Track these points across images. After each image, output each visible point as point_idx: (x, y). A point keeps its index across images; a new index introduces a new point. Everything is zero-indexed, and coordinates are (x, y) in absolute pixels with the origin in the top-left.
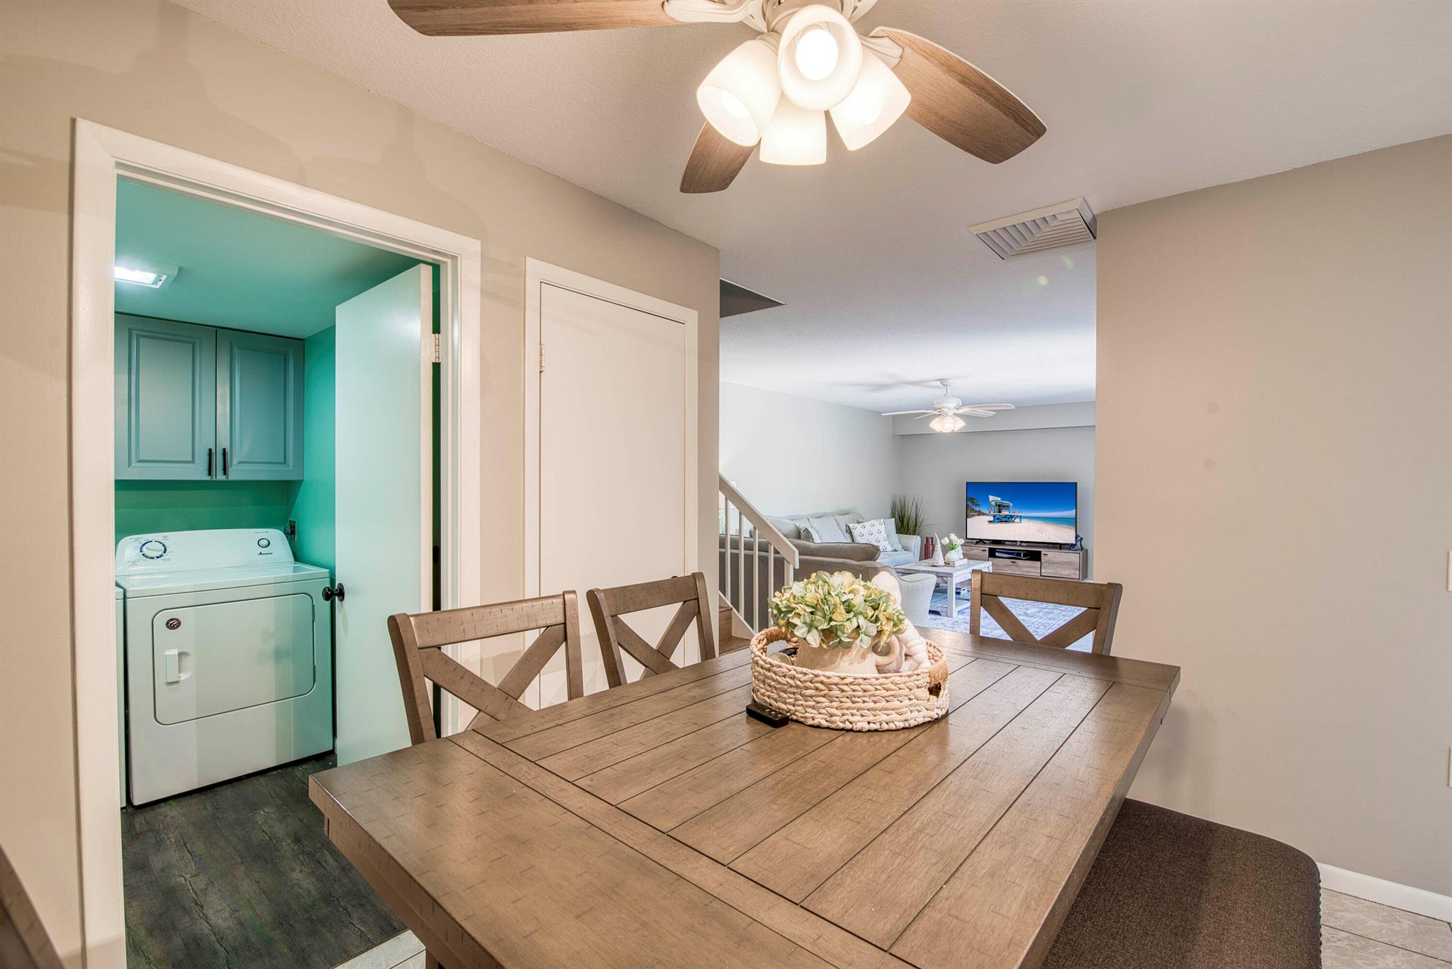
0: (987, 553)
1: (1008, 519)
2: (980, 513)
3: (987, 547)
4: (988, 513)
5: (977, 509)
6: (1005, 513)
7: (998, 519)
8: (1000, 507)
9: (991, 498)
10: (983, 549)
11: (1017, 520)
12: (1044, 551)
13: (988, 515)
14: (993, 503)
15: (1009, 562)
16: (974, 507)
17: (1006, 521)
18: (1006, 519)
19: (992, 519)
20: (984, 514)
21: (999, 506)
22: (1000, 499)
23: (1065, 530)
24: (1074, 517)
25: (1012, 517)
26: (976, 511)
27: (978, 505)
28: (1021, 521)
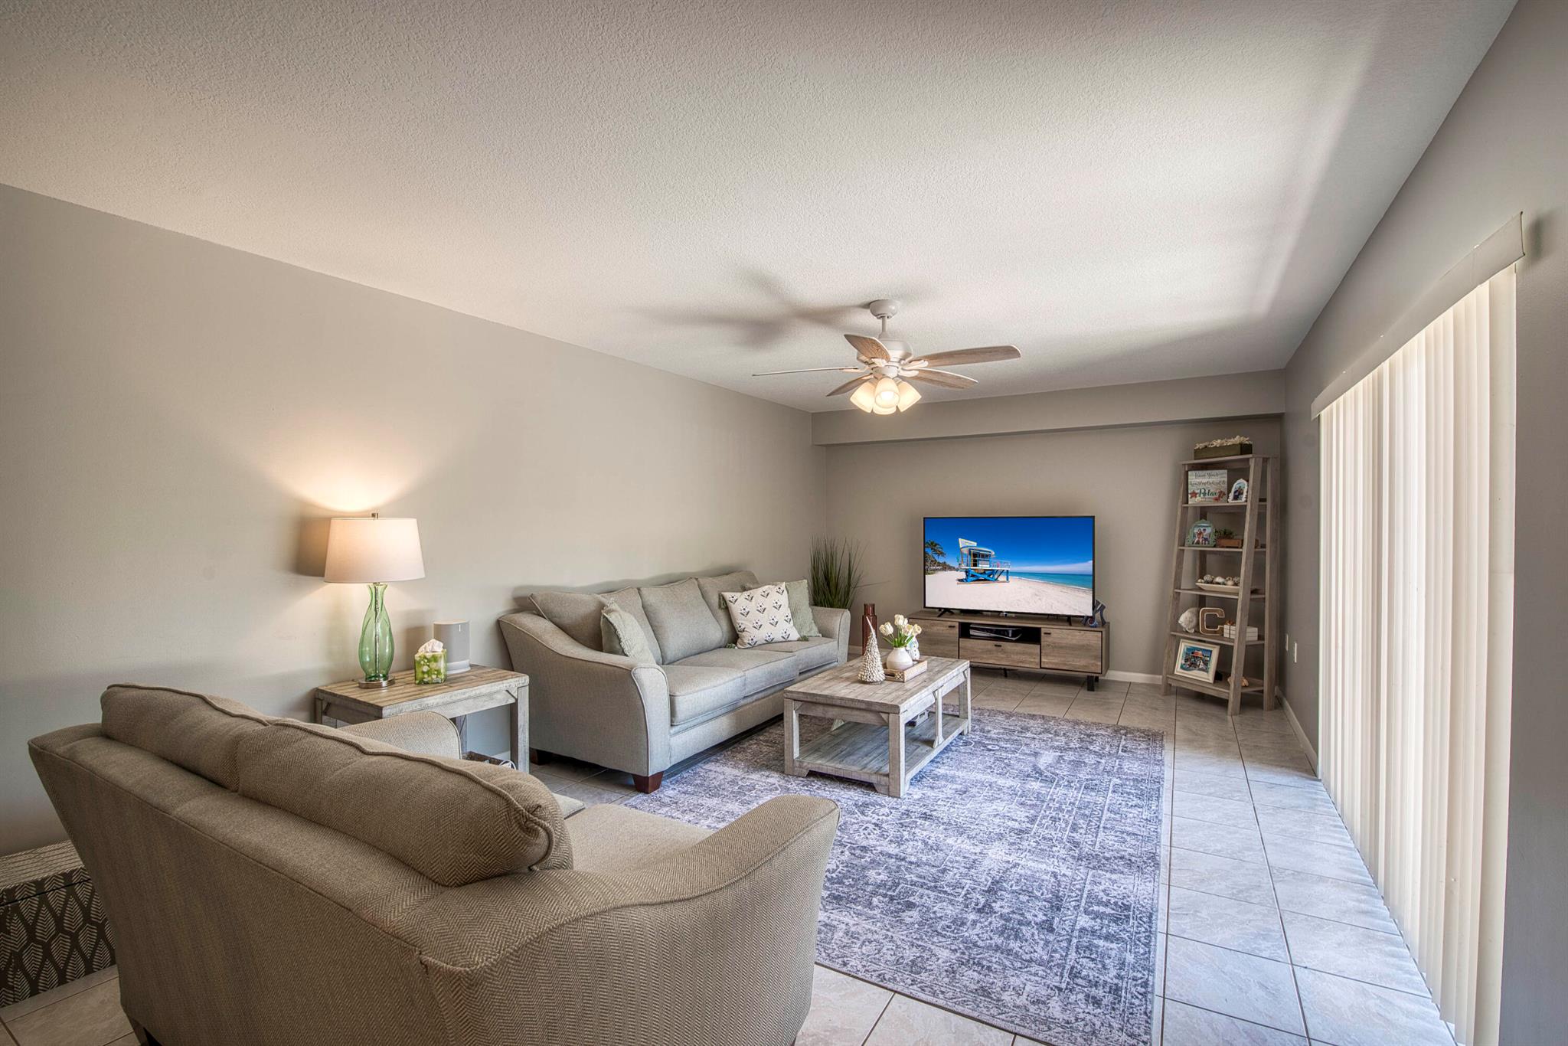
0: (956, 631)
1: (988, 577)
2: (945, 567)
3: (956, 621)
4: (957, 566)
5: (941, 560)
6: (983, 566)
7: (973, 576)
8: (976, 557)
9: (962, 542)
10: (949, 624)
11: (1002, 578)
12: (1045, 628)
13: (957, 570)
14: (965, 551)
15: (990, 644)
16: (936, 556)
17: (985, 580)
18: (986, 577)
19: (963, 575)
20: (951, 568)
21: (975, 555)
22: (975, 544)
23: (1077, 593)
24: (1091, 573)
25: (993, 572)
26: (939, 564)
27: (941, 554)
28: (1007, 579)
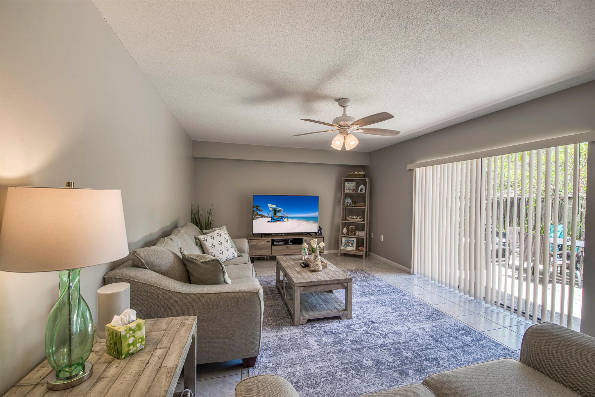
0: (270, 243)
1: (280, 219)
2: (262, 216)
3: (270, 239)
4: (267, 215)
5: (260, 213)
6: (278, 215)
7: (274, 219)
8: (275, 212)
9: (270, 205)
10: (267, 240)
11: (286, 220)
12: (305, 238)
13: (267, 217)
14: (271, 209)
15: (284, 247)
16: (258, 212)
17: (279, 221)
18: (279, 219)
19: (270, 219)
20: (265, 217)
21: (275, 211)
22: (275, 206)
23: (313, 224)
24: (317, 216)
25: (282, 217)
26: (259, 215)
27: (261, 211)
28: (288, 220)
